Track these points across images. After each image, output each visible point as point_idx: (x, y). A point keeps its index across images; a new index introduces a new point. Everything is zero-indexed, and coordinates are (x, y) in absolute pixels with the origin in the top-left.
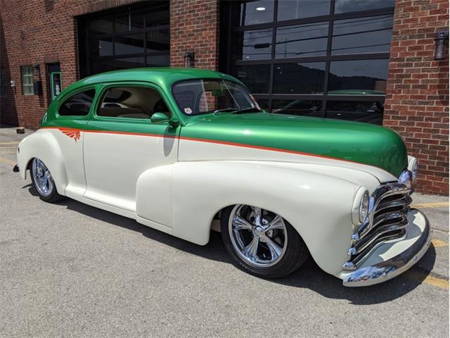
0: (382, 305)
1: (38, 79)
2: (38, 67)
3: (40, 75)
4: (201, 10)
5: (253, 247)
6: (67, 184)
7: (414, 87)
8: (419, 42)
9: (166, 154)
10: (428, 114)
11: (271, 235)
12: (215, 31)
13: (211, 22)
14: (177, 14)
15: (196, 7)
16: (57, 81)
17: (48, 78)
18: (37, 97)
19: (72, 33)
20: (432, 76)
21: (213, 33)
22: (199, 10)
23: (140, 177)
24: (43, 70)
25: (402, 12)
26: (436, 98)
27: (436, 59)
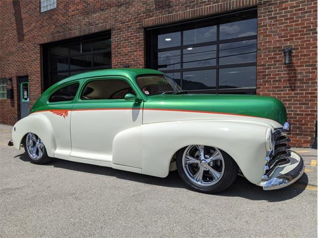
0: (287, 201)
1: (10, 87)
2: (11, 80)
3: (12, 84)
4: (133, 39)
5: (200, 174)
6: (56, 149)
7: (274, 81)
8: (274, 54)
9: (134, 120)
10: (283, 97)
11: (212, 165)
12: (143, 52)
13: (140, 46)
14: (116, 42)
15: (129, 37)
16: (25, 88)
17: (18, 87)
18: (9, 101)
19: (39, 55)
20: (284, 74)
21: (142, 53)
22: (132, 39)
23: (116, 136)
24: (15, 81)
25: (262, 37)
26: (287, 87)
27: (285, 64)
